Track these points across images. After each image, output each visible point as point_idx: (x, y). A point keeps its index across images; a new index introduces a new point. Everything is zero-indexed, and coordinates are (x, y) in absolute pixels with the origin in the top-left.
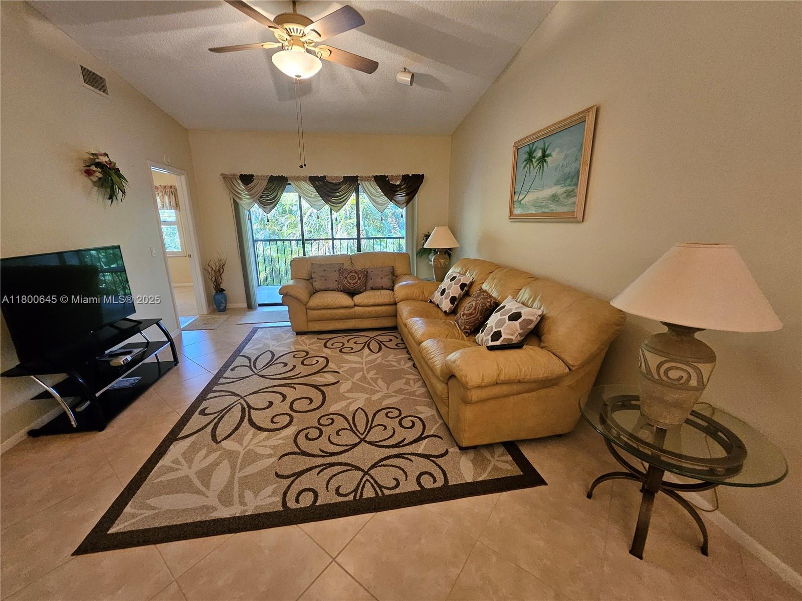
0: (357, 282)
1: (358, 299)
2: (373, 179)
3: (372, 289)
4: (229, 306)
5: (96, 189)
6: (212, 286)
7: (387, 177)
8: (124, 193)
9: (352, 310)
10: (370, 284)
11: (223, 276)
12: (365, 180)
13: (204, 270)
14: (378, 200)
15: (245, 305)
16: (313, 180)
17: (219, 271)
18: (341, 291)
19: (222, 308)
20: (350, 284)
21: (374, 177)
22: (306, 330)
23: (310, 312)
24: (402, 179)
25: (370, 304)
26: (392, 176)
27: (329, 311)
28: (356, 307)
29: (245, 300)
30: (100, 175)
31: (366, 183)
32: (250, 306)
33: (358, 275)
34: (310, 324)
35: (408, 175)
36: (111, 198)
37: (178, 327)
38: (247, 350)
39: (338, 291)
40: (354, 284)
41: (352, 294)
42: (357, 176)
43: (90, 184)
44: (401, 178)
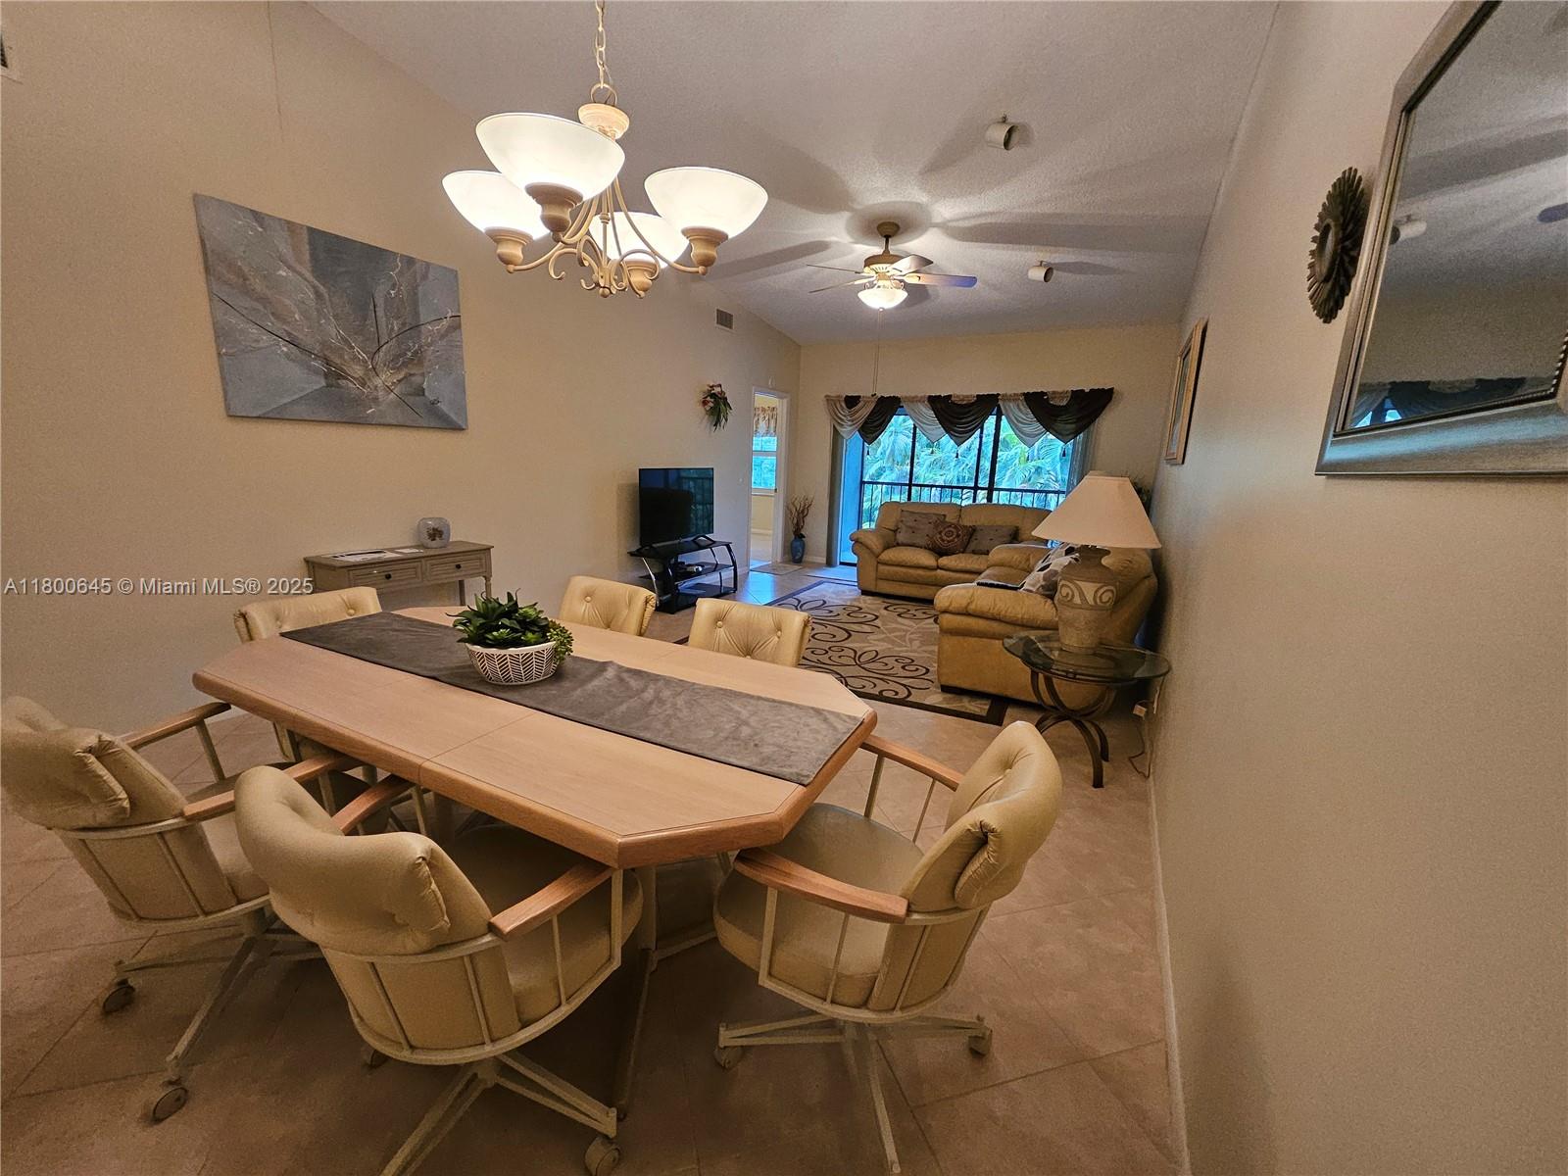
0: (953, 540)
1: (944, 561)
2: (1022, 398)
3: (974, 552)
4: (807, 558)
5: (707, 416)
6: (792, 529)
7: (1045, 394)
8: (726, 420)
9: (934, 573)
10: (972, 546)
11: (808, 519)
12: (1009, 400)
13: (787, 509)
14: (1027, 429)
15: (823, 560)
16: (934, 401)
17: (803, 511)
18: (929, 549)
19: (797, 557)
20: (943, 541)
21: (1024, 394)
22: (874, 590)
23: (881, 568)
24: (1072, 397)
25: (958, 568)
26: (1054, 393)
27: (904, 570)
28: (939, 571)
29: (825, 554)
30: (712, 405)
31: (1011, 405)
32: (830, 563)
33: (958, 530)
34: (880, 582)
35: (1083, 391)
36: (716, 425)
37: (748, 565)
38: (800, 596)
39: (926, 548)
40: (948, 542)
41: (940, 553)
42: (998, 395)
43: (704, 412)
44: (1069, 395)
